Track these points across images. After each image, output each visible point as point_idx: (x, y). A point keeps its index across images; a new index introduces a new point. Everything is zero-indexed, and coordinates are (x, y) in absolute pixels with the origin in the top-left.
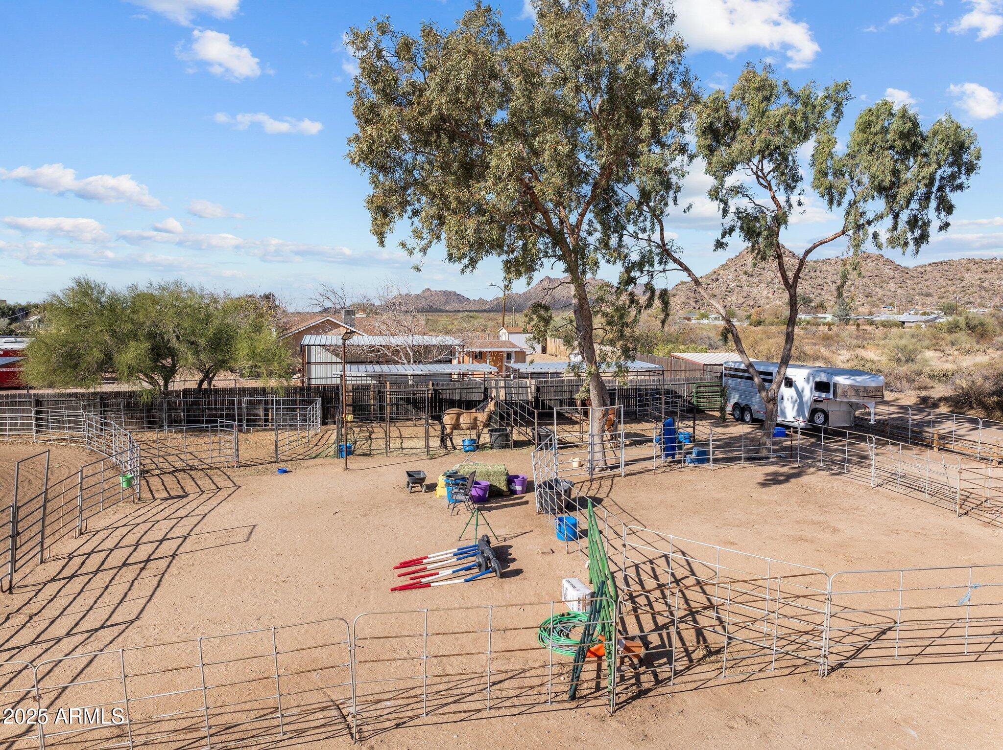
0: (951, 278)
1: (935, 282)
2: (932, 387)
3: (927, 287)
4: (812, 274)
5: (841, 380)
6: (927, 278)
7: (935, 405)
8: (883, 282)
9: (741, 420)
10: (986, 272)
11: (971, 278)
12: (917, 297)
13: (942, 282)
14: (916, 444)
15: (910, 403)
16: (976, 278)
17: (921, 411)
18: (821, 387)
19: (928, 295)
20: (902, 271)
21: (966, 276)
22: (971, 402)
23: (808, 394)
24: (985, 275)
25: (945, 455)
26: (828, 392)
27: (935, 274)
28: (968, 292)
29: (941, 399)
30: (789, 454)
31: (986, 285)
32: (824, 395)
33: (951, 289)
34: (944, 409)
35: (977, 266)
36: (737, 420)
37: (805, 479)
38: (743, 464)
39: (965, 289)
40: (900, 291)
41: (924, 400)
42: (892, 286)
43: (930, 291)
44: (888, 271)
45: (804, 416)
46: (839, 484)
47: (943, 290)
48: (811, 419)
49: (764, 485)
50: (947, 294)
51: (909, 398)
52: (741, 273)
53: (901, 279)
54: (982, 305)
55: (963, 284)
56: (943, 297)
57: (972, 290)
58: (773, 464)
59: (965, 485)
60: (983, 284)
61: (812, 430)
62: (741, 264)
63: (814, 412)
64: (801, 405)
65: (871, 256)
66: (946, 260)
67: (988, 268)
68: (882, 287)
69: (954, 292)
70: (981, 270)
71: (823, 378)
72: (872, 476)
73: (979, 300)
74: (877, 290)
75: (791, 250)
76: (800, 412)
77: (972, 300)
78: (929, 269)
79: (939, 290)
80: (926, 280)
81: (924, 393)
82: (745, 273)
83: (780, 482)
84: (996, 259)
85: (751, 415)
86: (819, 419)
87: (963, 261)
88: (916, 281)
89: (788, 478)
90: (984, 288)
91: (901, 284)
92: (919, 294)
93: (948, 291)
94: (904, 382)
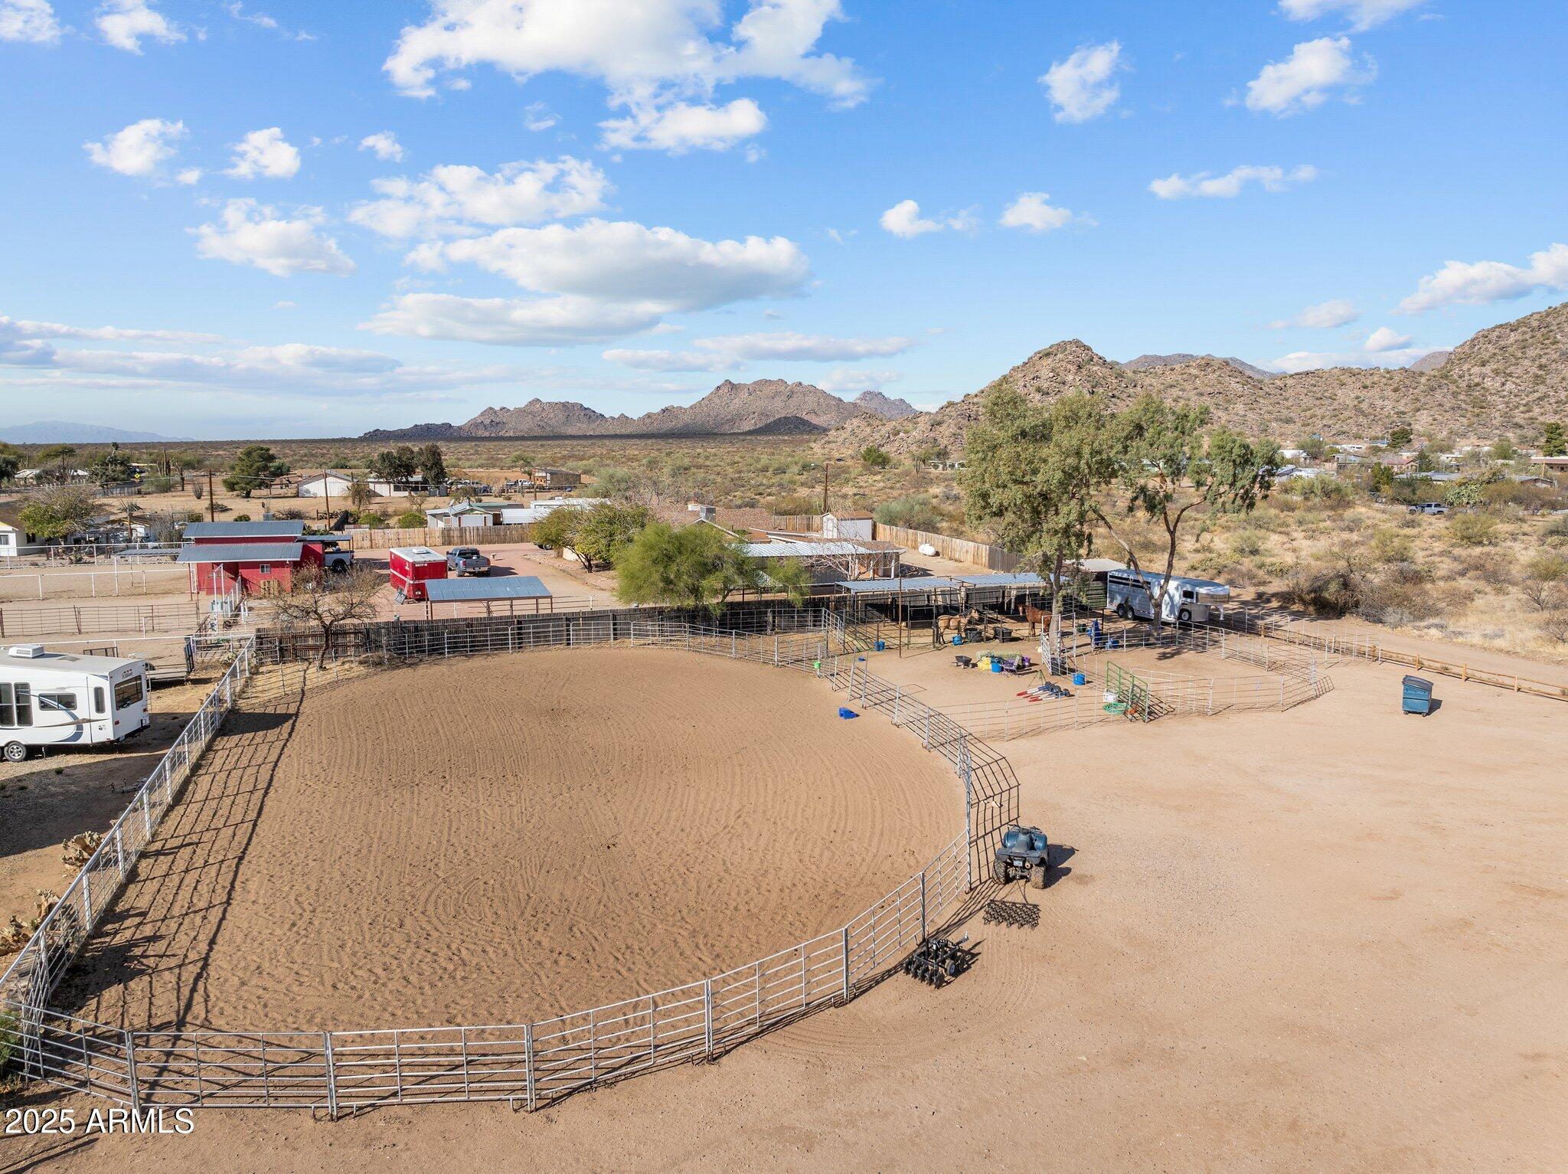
0: (1319, 395)
1: (1298, 401)
2: (1270, 582)
3: (1288, 408)
4: (1131, 391)
5: (1203, 591)
6: (1288, 396)
7: (1268, 601)
8: (1228, 401)
9: (1125, 617)
10: (1365, 387)
11: (1346, 396)
12: (1275, 425)
13: (1307, 401)
14: (1251, 633)
15: (1249, 599)
16: (1353, 396)
17: (1256, 605)
18: (1188, 594)
19: (1289, 421)
20: (1254, 386)
21: (1339, 392)
22: (1294, 599)
23: (1178, 599)
24: (1364, 392)
25: (1268, 639)
26: (1192, 597)
27: (1299, 389)
28: (1341, 417)
29: (1273, 595)
30: (1169, 641)
31: (1364, 406)
32: (1189, 600)
33: (1319, 412)
34: (1275, 604)
35: (1353, 378)
36: (1121, 617)
37: (1183, 656)
38: (1144, 648)
39: (1337, 412)
40: (1250, 415)
41: (1260, 596)
42: (1240, 408)
43: (1292, 415)
44: (1234, 386)
45: (1174, 615)
46: (1202, 658)
47: (1308, 413)
48: (1180, 617)
49: (1160, 659)
50: (1314, 419)
51: (1249, 593)
52: (1032, 389)
53: (1253, 398)
54: (1358, 437)
55: (1335, 405)
56: (1308, 425)
57: (1346, 414)
58: (1160, 647)
59: (1271, 655)
60: (1362, 405)
61: (1185, 626)
62: (1032, 377)
63: (1182, 611)
64: (1173, 606)
65: (1212, 363)
66: (1313, 370)
67: (1368, 383)
68: (1226, 409)
69: (1323, 417)
70: (1359, 385)
71: (1188, 588)
72: (1223, 652)
73: (1355, 430)
74: (1220, 414)
75: (1101, 355)
76: (1172, 612)
77: (1345, 428)
78: (1290, 382)
79: (1302, 414)
80: (1286, 399)
81: (1262, 589)
82: (1039, 390)
83: (1168, 658)
84: (1378, 369)
85: (1133, 613)
86: (1185, 616)
87: (1335, 370)
88: (1272, 401)
89: (1173, 655)
90: (1362, 412)
91: (1252, 405)
92: (1276, 420)
93: (1315, 416)
94: (1246, 579)
